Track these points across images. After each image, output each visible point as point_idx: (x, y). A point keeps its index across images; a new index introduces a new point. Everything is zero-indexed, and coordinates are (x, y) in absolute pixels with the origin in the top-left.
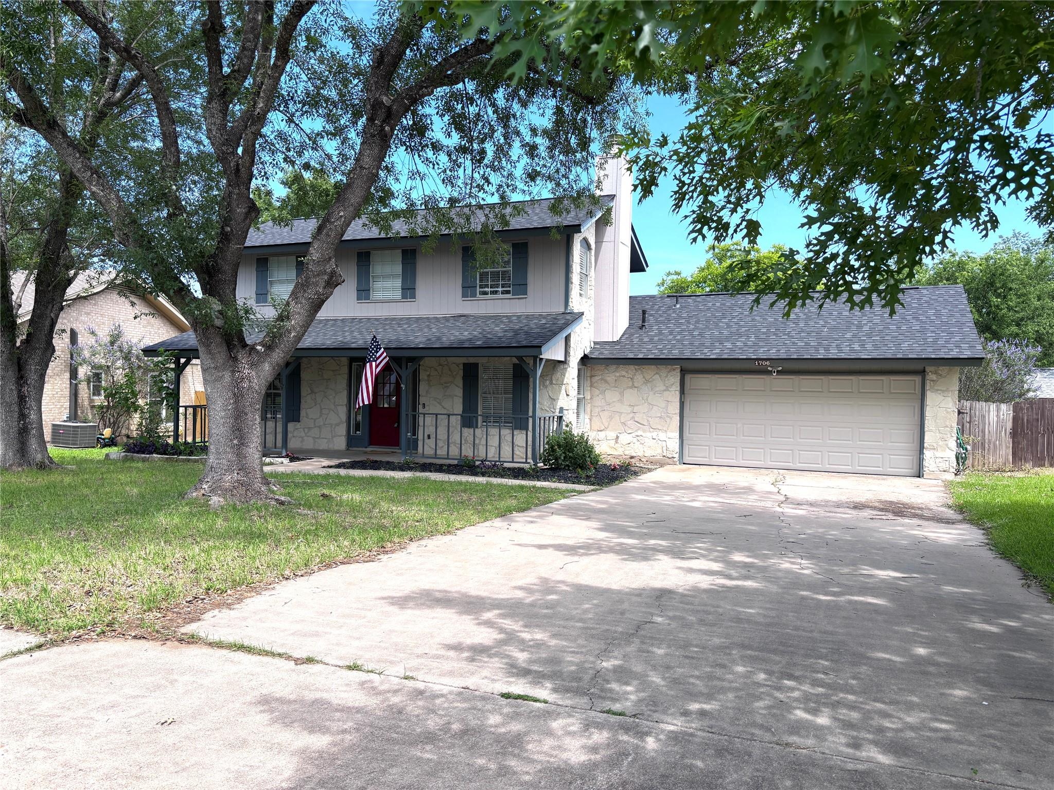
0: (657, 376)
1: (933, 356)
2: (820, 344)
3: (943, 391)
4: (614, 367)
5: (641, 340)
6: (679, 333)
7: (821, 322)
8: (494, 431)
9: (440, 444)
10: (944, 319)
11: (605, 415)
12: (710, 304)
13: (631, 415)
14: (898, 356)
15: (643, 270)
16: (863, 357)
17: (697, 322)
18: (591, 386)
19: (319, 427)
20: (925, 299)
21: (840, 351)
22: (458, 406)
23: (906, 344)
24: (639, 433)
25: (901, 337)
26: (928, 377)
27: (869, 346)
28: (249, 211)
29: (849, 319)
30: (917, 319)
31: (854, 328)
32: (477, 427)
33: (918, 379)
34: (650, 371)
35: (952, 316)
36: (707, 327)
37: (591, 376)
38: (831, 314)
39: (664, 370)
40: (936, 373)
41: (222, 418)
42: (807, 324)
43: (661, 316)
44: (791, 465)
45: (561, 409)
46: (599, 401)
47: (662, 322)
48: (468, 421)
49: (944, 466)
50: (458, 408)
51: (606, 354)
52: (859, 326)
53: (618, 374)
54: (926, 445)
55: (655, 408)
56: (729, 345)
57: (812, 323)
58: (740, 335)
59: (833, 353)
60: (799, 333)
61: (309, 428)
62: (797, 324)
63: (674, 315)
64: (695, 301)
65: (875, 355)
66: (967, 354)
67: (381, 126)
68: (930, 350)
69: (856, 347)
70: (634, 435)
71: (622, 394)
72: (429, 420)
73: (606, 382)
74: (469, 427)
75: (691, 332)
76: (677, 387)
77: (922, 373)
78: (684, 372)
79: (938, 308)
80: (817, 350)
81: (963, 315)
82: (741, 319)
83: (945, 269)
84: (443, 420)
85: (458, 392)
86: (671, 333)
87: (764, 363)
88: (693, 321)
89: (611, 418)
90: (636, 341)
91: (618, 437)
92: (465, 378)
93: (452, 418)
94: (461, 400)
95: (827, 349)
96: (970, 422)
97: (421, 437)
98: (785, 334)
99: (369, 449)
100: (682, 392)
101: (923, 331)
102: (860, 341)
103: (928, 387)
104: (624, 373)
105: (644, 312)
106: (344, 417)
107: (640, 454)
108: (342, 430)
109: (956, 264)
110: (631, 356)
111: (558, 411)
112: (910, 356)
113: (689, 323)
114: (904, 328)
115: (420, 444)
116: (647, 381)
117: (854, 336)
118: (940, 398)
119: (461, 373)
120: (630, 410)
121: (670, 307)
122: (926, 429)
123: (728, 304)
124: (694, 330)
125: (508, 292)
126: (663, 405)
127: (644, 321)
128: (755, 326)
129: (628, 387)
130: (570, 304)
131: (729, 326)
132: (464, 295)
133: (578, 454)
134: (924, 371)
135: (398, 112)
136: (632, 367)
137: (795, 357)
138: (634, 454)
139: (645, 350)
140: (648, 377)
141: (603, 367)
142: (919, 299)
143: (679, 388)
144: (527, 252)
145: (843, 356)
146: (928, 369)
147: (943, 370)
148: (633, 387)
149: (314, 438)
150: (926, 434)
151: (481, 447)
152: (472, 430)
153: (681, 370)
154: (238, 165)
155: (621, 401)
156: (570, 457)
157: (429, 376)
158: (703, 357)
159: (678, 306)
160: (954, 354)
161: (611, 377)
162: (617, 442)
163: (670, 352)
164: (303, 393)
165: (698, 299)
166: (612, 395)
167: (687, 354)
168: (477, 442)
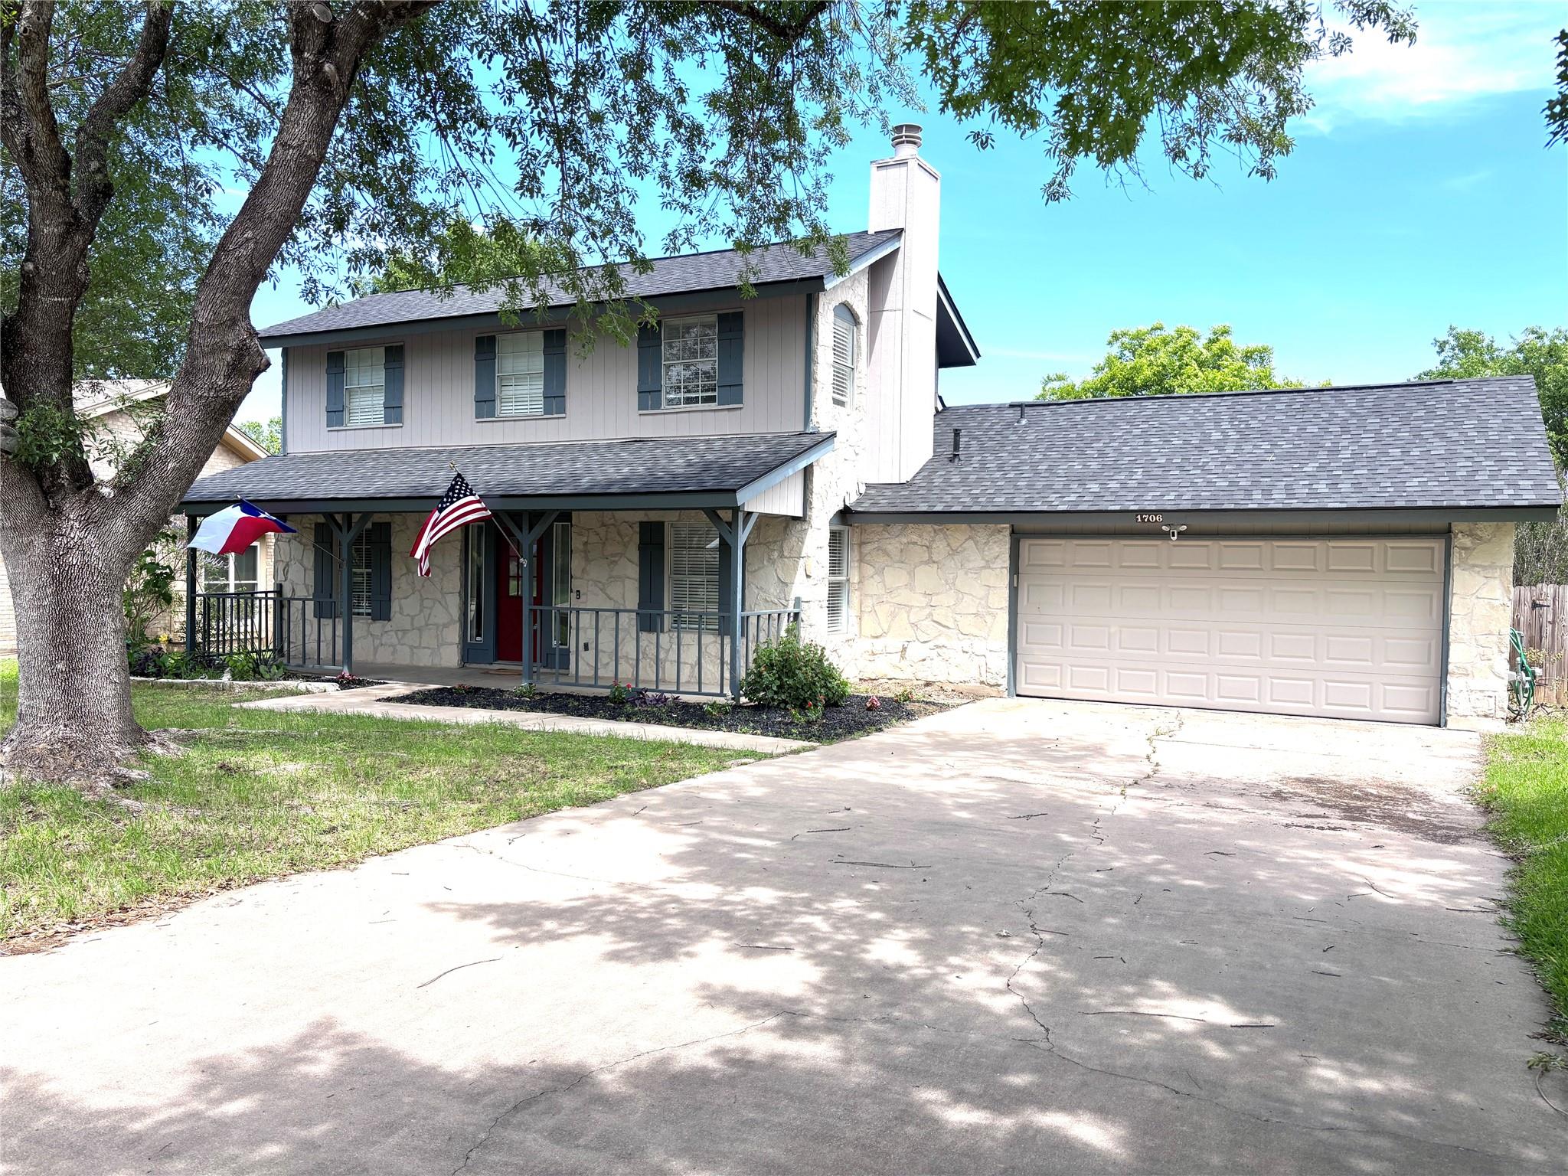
0: (971, 543)
1: (1463, 503)
2: (1255, 484)
3: (1484, 568)
4: (899, 526)
5: (947, 480)
6: (1015, 467)
7: (1266, 445)
8: (689, 638)
9: (604, 659)
10: (1493, 435)
11: (883, 610)
12: (1078, 418)
13: (928, 610)
14: (1398, 504)
15: (971, 363)
16: (1331, 505)
17: (1048, 449)
18: (861, 561)
19: (419, 629)
20: (1461, 400)
21: (1291, 495)
22: (631, 597)
23: (1415, 482)
24: (941, 641)
25: (1407, 469)
26: (1455, 542)
27: (1345, 487)
28: (68, 232)
29: (1316, 440)
30: (1442, 436)
31: (1322, 454)
32: (662, 631)
33: (1437, 545)
34: (959, 533)
35: (1508, 429)
36: (1064, 457)
37: (861, 544)
38: (1285, 430)
39: (982, 531)
40: (1471, 534)
41: (33, 622)
42: (1239, 449)
43: (991, 439)
44: (1203, 701)
45: (798, 602)
46: (873, 586)
47: (992, 451)
48: (649, 622)
49: (1485, 706)
50: (632, 600)
51: (883, 505)
52: (1334, 451)
53: (905, 540)
54: (1451, 667)
55: (966, 598)
56: (1094, 487)
57: (1248, 448)
58: (1117, 469)
59: (1278, 499)
60: (1223, 464)
61: (405, 632)
62: (1221, 449)
63: (1013, 437)
64: (1055, 413)
65: (1353, 502)
66: (1528, 498)
67: (315, 63)
68: (1459, 491)
69: (1322, 487)
70: (931, 645)
71: (911, 574)
72: (586, 619)
73: (886, 553)
74: (650, 630)
75: (1034, 465)
76: (1005, 561)
77: (1446, 533)
78: (1017, 537)
79: (1484, 416)
80: (1248, 492)
81: (1527, 429)
82: (1125, 443)
83: (1526, 360)
84: (608, 621)
85: (631, 570)
86: (1000, 468)
87: (1153, 518)
88: (1042, 447)
89: (893, 615)
90: (938, 481)
91: (904, 649)
92: (642, 547)
93: (624, 618)
94: (637, 584)
95: (1267, 493)
96: (1553, 623)
97: (573, 648)
98: (1196, 467)
99: (495, 666)
100: (1015, 569)
101: (1449, 457)
102: (1331, 476)
103: (1455, 560)
104: (915, 538)
105: (957, 433)
106: (455, 612)
107: (942, 677)
108: (453, 634)
109: (1545, 350)
110: (923, 507)
111: (791, 603)
112: (1419, 504)
113: (1035, 450)
114: (1416, 452)
115: (572, 658)
116: (953, 552)
117: (1320, 469)
118: (1480, 579)
119: (637, 539)
120: (924, 601)
121: (1009, 425)
122: (1452, 638)
123: (1109, 417)
124: (1040, 462)
125: (711, 399)
126: (982, 592)
127: (956, 447)
128: (1147, 454)
129: (923, 563)
130: (813, 417)
131: (1102, 454)
132: (642, 406)
133: (800, 682)
134: (1449, 531)
135: (346, 34)
136: (929, 527)
137: (1207, 507)
138: (930, 679)
139: (948, 498)
140: (954, 545)
141: (879, 528)
142: (1451, 402)
143: (1007, 564)
144: (741, 329)
145: (1295, 504)
146: (1457, 527)
147: (1485, 528)
148: (931, 561)
149: (412, 647)
150: (1452, 647)
151: (668, 665)
152: (654, 636)
153: (1013, 532)
154: (28, 141)
155: (910, 586)
156: (790, 687)
157: (586, 544)
158: (1045, 508)
159: (1024, 422)
160: (1505, 498)
161: (893, 545)
162: (903, 657)
163: (990, 500)
164: (395, 574)
165: (1061, 410)
166: (895, 577)
167: (1020, 504)
168: (662, 655)
